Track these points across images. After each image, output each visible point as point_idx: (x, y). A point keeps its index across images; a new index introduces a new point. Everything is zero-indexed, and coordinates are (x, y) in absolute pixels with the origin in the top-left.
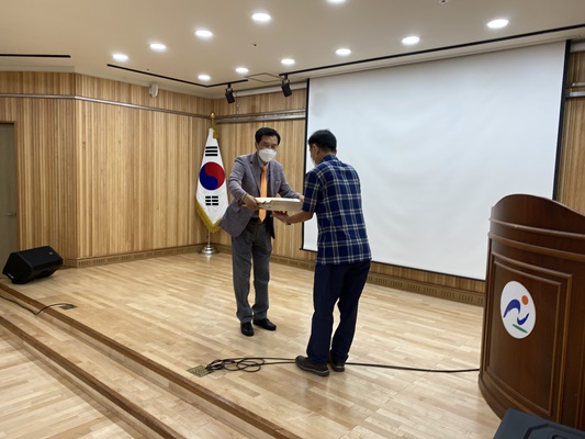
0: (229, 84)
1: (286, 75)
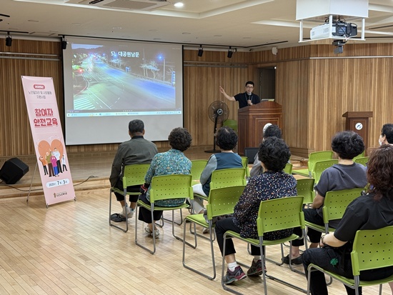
0: (8, 32)
1: (64, 36)
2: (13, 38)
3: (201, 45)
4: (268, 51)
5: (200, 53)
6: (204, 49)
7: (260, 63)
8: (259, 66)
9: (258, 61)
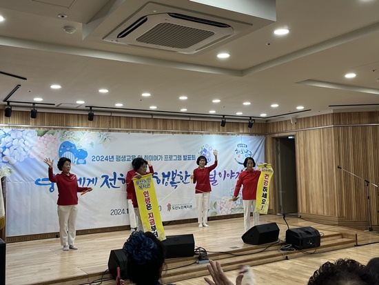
0: (34, 104)
1: (91, 107)
2: (38, 110)
3: (224, 116)
4: (286, 121)
5: (223, 124)
6: (227, 121)
7: (278, 133)
8: (276, 135)
9: (275, 131)
